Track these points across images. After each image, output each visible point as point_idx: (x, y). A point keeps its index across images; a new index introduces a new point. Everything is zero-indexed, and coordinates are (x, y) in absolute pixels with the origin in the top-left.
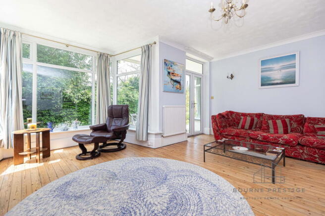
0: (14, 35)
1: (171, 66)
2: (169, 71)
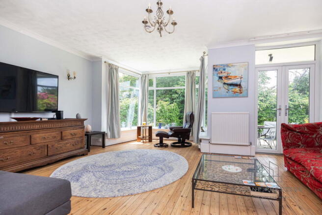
0: (146, 76)
1: (224, 70)
2: (221, 75)
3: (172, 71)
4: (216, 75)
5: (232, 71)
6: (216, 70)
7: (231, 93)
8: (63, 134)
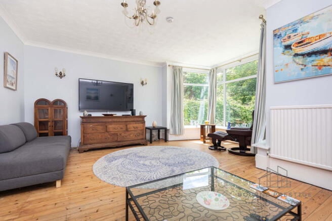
2: (288, 43)
3: (243, 57)
4: (279, 45)
5: (310, 29)
6: (279, 37)
7: (310, 69)
8: (128, 127)
